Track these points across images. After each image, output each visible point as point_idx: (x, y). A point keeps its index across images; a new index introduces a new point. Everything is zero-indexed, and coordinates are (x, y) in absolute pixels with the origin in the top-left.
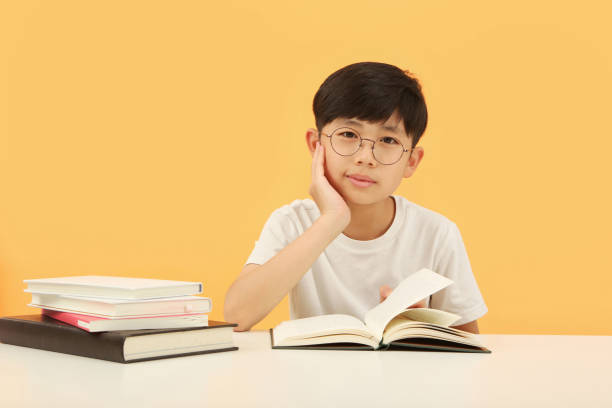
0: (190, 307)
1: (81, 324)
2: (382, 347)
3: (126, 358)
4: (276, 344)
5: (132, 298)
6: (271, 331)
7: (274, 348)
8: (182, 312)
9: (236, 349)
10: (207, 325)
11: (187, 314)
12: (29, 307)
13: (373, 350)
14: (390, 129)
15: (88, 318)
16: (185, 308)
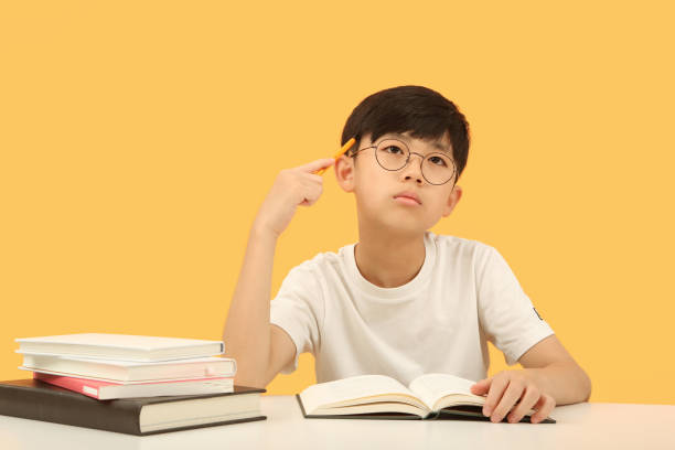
0: (212, 370)
1: (88, 390)
2: (432, 416)
3: (143, 430)
4: (308, 413)
5: (146, 360)
6: (298, 396)
7: (307, 417)
8: (202, 376)
9: (264, 418)
10: (231, 390)
11: (209, 378)
12: (21, 371)
13: (420, 419)
14: (439, 147)
15: (96, 384)
16: (206, 371)
